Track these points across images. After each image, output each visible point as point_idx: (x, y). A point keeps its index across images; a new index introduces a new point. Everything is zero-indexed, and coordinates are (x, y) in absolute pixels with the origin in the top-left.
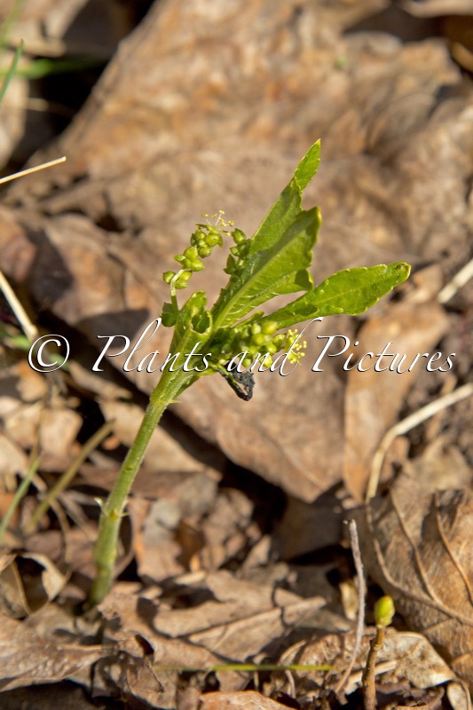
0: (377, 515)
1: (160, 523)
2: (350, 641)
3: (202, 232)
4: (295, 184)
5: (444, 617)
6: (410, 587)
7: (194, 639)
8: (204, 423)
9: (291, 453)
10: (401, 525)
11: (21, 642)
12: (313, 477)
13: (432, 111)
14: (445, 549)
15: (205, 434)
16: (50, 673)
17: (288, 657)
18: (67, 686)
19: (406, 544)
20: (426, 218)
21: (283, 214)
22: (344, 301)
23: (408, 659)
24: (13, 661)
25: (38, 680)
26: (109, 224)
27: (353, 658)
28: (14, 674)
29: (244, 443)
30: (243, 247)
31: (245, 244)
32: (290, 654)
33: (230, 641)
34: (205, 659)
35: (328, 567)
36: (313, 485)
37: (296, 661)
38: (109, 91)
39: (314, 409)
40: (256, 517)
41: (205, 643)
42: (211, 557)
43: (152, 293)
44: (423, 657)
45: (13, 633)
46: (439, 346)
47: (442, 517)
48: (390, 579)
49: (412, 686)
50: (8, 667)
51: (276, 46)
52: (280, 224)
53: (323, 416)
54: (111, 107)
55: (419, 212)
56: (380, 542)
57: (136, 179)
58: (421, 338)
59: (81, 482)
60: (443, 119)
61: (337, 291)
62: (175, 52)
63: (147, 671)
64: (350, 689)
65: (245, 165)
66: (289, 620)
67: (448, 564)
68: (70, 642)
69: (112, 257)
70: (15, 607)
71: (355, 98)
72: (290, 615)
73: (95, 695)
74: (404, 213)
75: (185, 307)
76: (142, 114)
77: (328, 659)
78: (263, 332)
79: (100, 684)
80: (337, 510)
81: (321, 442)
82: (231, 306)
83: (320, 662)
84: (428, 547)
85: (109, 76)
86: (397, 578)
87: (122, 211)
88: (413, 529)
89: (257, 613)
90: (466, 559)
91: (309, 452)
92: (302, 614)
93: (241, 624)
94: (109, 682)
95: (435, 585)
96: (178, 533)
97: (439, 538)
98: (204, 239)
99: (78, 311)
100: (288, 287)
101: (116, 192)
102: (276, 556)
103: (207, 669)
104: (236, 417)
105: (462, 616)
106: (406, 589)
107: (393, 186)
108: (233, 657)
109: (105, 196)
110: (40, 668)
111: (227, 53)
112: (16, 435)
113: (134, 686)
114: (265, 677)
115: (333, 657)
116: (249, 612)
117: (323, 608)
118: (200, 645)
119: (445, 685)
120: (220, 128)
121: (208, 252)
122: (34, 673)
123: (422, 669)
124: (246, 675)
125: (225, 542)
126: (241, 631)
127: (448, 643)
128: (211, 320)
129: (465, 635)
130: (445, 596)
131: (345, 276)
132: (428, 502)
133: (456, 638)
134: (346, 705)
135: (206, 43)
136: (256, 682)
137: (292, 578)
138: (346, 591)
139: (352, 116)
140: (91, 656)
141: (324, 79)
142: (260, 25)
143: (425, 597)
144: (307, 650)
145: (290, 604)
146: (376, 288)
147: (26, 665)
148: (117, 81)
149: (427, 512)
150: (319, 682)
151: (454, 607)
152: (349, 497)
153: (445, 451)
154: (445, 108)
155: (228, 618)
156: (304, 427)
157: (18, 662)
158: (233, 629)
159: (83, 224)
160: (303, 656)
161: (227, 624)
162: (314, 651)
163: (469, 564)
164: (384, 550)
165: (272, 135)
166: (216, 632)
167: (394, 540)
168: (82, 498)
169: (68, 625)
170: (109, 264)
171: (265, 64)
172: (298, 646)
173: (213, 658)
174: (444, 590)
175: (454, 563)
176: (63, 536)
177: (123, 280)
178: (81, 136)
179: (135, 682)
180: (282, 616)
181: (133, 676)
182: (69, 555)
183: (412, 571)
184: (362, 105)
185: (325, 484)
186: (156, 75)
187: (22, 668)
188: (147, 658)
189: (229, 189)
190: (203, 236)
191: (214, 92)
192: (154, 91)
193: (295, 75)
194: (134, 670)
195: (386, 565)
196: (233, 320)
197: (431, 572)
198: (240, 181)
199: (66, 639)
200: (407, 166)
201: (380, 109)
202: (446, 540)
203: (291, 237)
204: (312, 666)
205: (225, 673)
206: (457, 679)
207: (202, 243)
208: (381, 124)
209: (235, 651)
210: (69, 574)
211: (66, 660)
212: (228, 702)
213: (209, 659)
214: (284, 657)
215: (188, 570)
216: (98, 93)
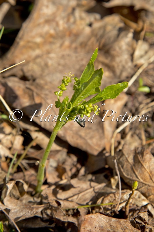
0: (119, 157)
1: (51, 166)
2: (117, 195)
3: (65, 79)
4: (91, 62)
5: (144, 185)
6: (132, 177)
7: (70, 199)
8: (63, 135)
9: (89, 141)
10: (127, 159)
11: (20, 206)
12: (96, 148)
13: (118, 36)
14: (142, 165)
15: (63, 139)
16: (30, 214)
17: (99, 202)
18: (35, 218)
19: (129, 164)
20: (120, 67)
21: (89, 71)
22: (109, 95)
23: (135, 199)
24: (18, 212)
25: (27, 217)
26: (24, 78)
27: (119, 200)
28: (19, 216)
29: (75, 140)
30: (78, 82)
31: (79, 81)
32: (99, 201)
33: (80, 199)
34: (75, 205)
35: (104, 174)
36: (97, 150)
37: (102, 202)
38: (21, 39)
39: (94, 128)
40: (79, 161)
41: (73, 200)
42: (68, 175)
43: (42, 98)
44: (139, 197)
45: (17, 204)
46: (126, 105)
47: (139, 155)
48: (126, 175)
49: (137, 206)
50: (17, 214)
51: (68, 20)
52: (88, 74)
53: (97, 130)
54: (22, 43)
55: (118, 66)
56: (121, 165)
57: (31, 64)
58: (120, 103)
59: (27, 157)
60: (122, 38)
61: (107, 92)
62: (39, 25)
63: (60, 211)
64: (119, 209)
65: (63, 57)
66: (96, 191)
67: (143, 169)
68: (33, 205)
69: (27, 88)
70: (16, 196)
71: (93, 34)
72: (96, 189)
73: (44, 219)
74: (113, 67)
75: (63, 102)
76: (31, 44)
77: (111, 201)
78: (89, 107)
79: (45, 216)
80: (104, 157)
81: (98, 137)
82: (77, 100)
83: (109, 202)
84: (136, 165)
85: (20, 34)
86: (128, 175)
87: (28, 74)
88: (131, 160)
89: (86, 190)
90: (148, 167)
91: (94, 141)
92: (100, 189)
93: (83, 194)
94: (47, 215)
95: (140, 176)
96: (57, 169)
97: (139, 162)
98: (66, 81)
99: (21, 105)
100: (93, 92)
101: (25, 69)
102: (88, 172)
103: (76, 208)
104: (71, 132)
105: (149, 184)
106: (131, 178)
107: (109, 59)
108: (82, 203)
109: (22, 70)
110: (27, 213)
111: (54, 24)
112: (5, 145)
113: (57, 215)
114: (93, 208)
115: (113, 200)
116: (84, 190)
117: (105, 186)
118: (72, 201)
119: (147, 205)
120: (54, 47)
121: (68, 85)
122: (25, 215)
123: (140, 201)
124: (87, 208)
125: (71, 170)
126: (83, 196)
127: (146, 193)
128: (71, 105)
129: (151, 190)
130: (144, 179)
131: (109, 87)
132: (134, 152)
133: (148, 191)
134: (119, 214)
135: (48, 21)
136: (90, 210)
137: (94, 178)
138: (112, 180)
139: (93, 39)
140: (41, 208)
141: (83, 29)
142: (63, 14)
143: (138, 180)
144: (105, 199)
145: (96, 186)
146: (119, 90)
147: (22, 212)
148: (23, 35)
149: (134, 155)
150: (110, 208)
151: (147, 182)
152: (107, 152)
153: (132, 136)
154: (122, 34)
155: (78, 192)
156: (92, 133)
157: (20, 212)
158: (80, 195)
159: (16, 79)
160: (104, 201)
161: (78, 194)
162: (107, 199)
163: (149, 169)
164: (122, 167)
165: (70, 47)
166: (75, 197)
167: (125, 164)
168: (27, 161)
169: (31, 199)
170: (27, 91)
171: (66, 26)
172: (102, 198)
173: (77, 204)
174: (143, 177)
175: (145, 169)
176: (24, 173)
177: (33, 95)
178: (13, 53)
179: (56, 214)
180: (94, 190)
181: (56, 213)
182: (27, 178)
183: (132, 172)
184: (96, 36)
185: (100, 149)
186: (34, 32)
187: (22, 214)
188: (59, 207)
189: (59, 64)
190: (66, 80)
191: (51, 36)
192: (34, 37)
193: (75, 29)
194: (56, 211)
195: (124, 171)
196: (77, 104)
197: (138, 172)
198: (62, 62)
199: (32, 204)
200: (113, 52)
201: (102, 36)
202: (142, 162)
203: (94, 78)
204: (107, 204)
205: (81, 209)
206: (150, 203)
207: (66, 82)
208: (103, 41)
209: (83, 202)
210: (29, 184)
211: (34, 210)
212: (91, 217)
213: (76, 205)
214: (98, 202)
215: (61, 179)
216: (17, 39)
